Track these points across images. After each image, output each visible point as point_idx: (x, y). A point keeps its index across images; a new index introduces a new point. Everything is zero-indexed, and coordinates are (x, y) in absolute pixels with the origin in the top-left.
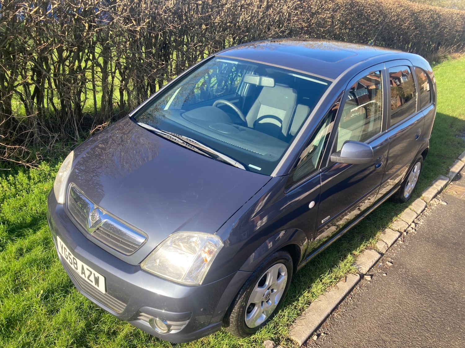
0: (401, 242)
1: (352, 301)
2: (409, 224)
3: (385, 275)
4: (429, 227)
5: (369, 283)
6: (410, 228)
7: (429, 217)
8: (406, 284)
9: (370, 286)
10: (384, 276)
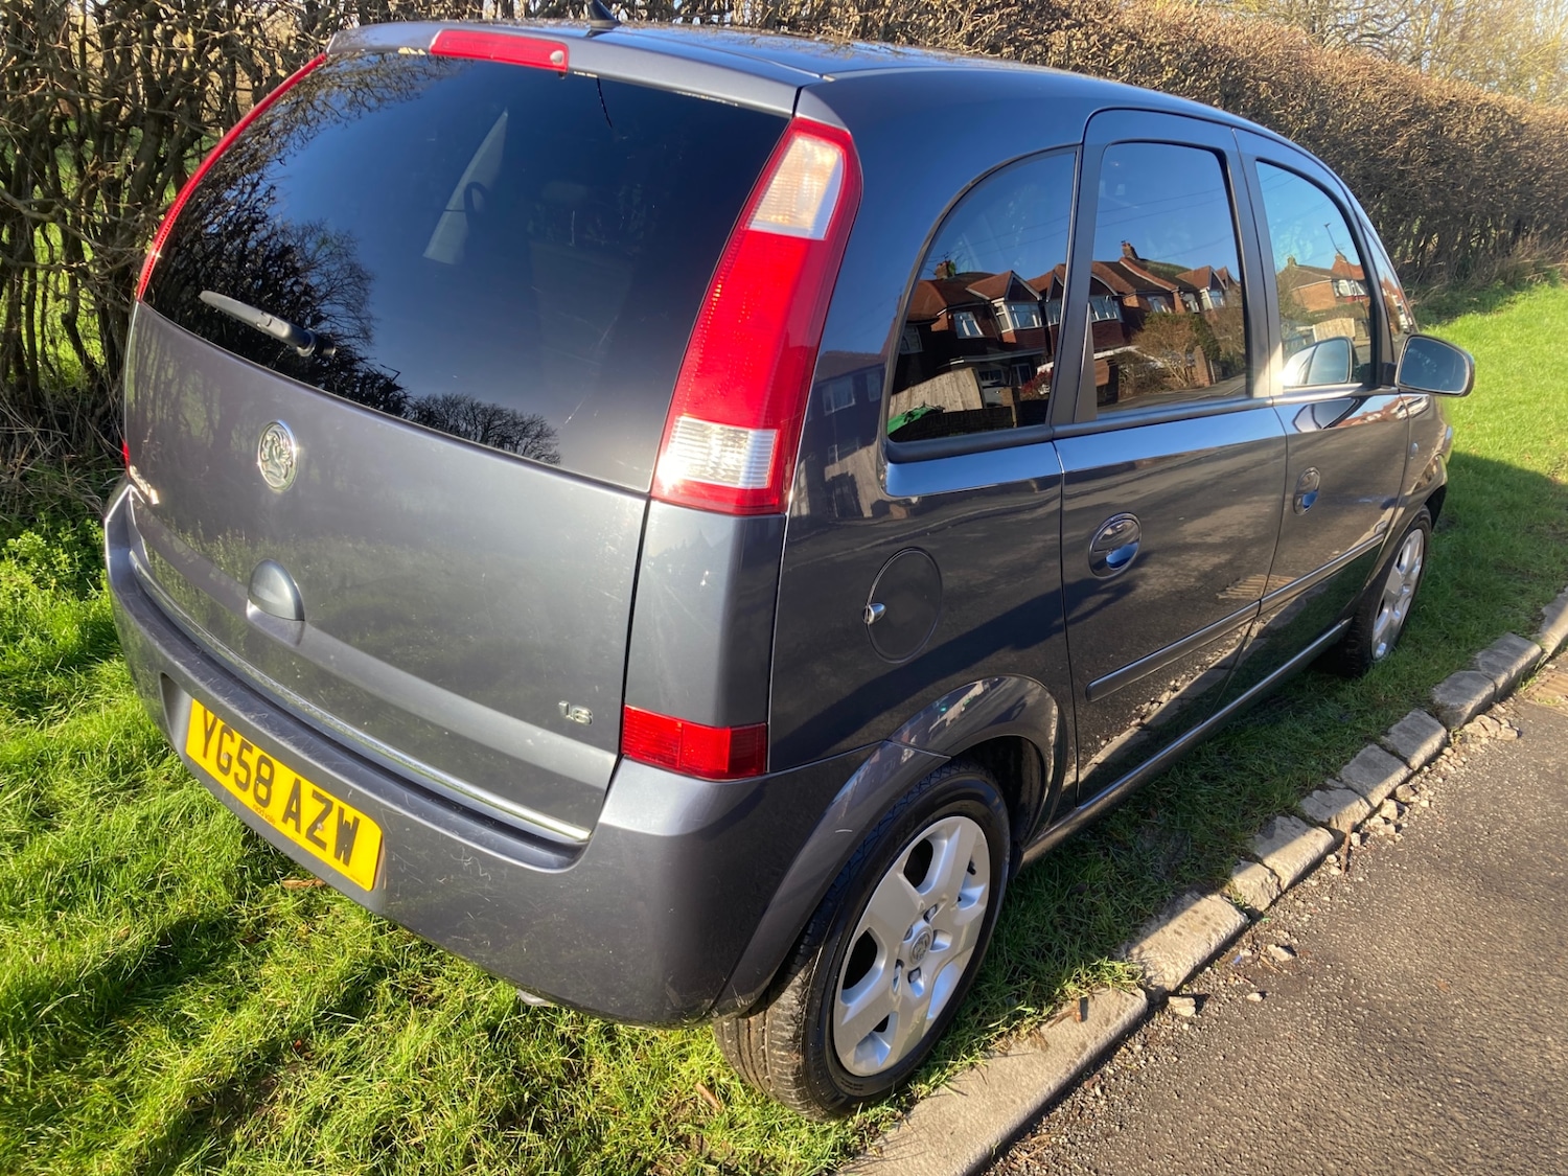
0: (1335, 871)
1: (1102, 1103)
2: (1376, 804)
3: (1256, 997)
4: (1452, 820)
5: (1186, 1026)
6: (1377, 820)
7: (1456, 781)
8: (1342, 1036)
9: (1189, 1041)
10: (1254, 1003)
